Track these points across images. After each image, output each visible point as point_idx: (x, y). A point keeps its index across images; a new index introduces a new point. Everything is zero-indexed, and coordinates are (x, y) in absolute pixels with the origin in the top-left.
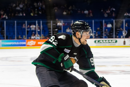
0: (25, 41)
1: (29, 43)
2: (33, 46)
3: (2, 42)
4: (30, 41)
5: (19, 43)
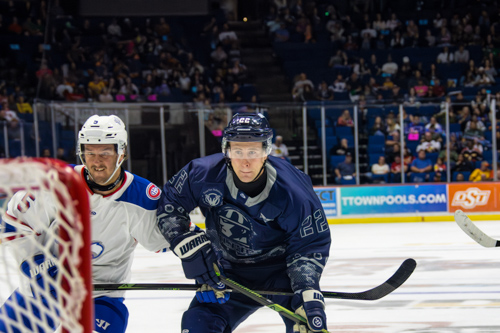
0: (443, 191)
1: (461, 197)
2: (478, 209)
3: (343, 195)
4: (464, 189)
5: (417, 199)
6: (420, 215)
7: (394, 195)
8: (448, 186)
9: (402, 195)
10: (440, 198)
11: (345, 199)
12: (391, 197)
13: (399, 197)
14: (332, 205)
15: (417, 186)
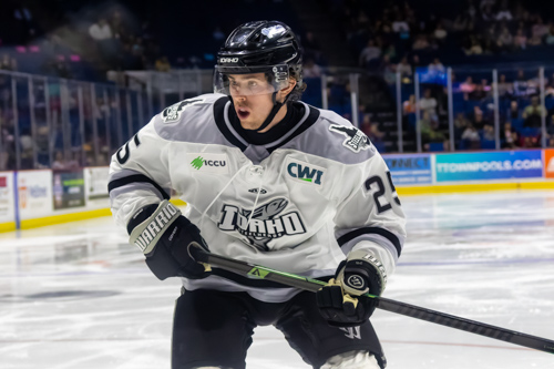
0: (538, 157)
3: (438, 161)
5: (512, 164)
6: (514, 181)
7: (489, 161)
8: (543, 152)
9: (497, 160)
10: (536, 164)
11: (440, 166)
12: (485, 163)
13: (494, 163)
14: (426, 172)
15: (512, 152)
